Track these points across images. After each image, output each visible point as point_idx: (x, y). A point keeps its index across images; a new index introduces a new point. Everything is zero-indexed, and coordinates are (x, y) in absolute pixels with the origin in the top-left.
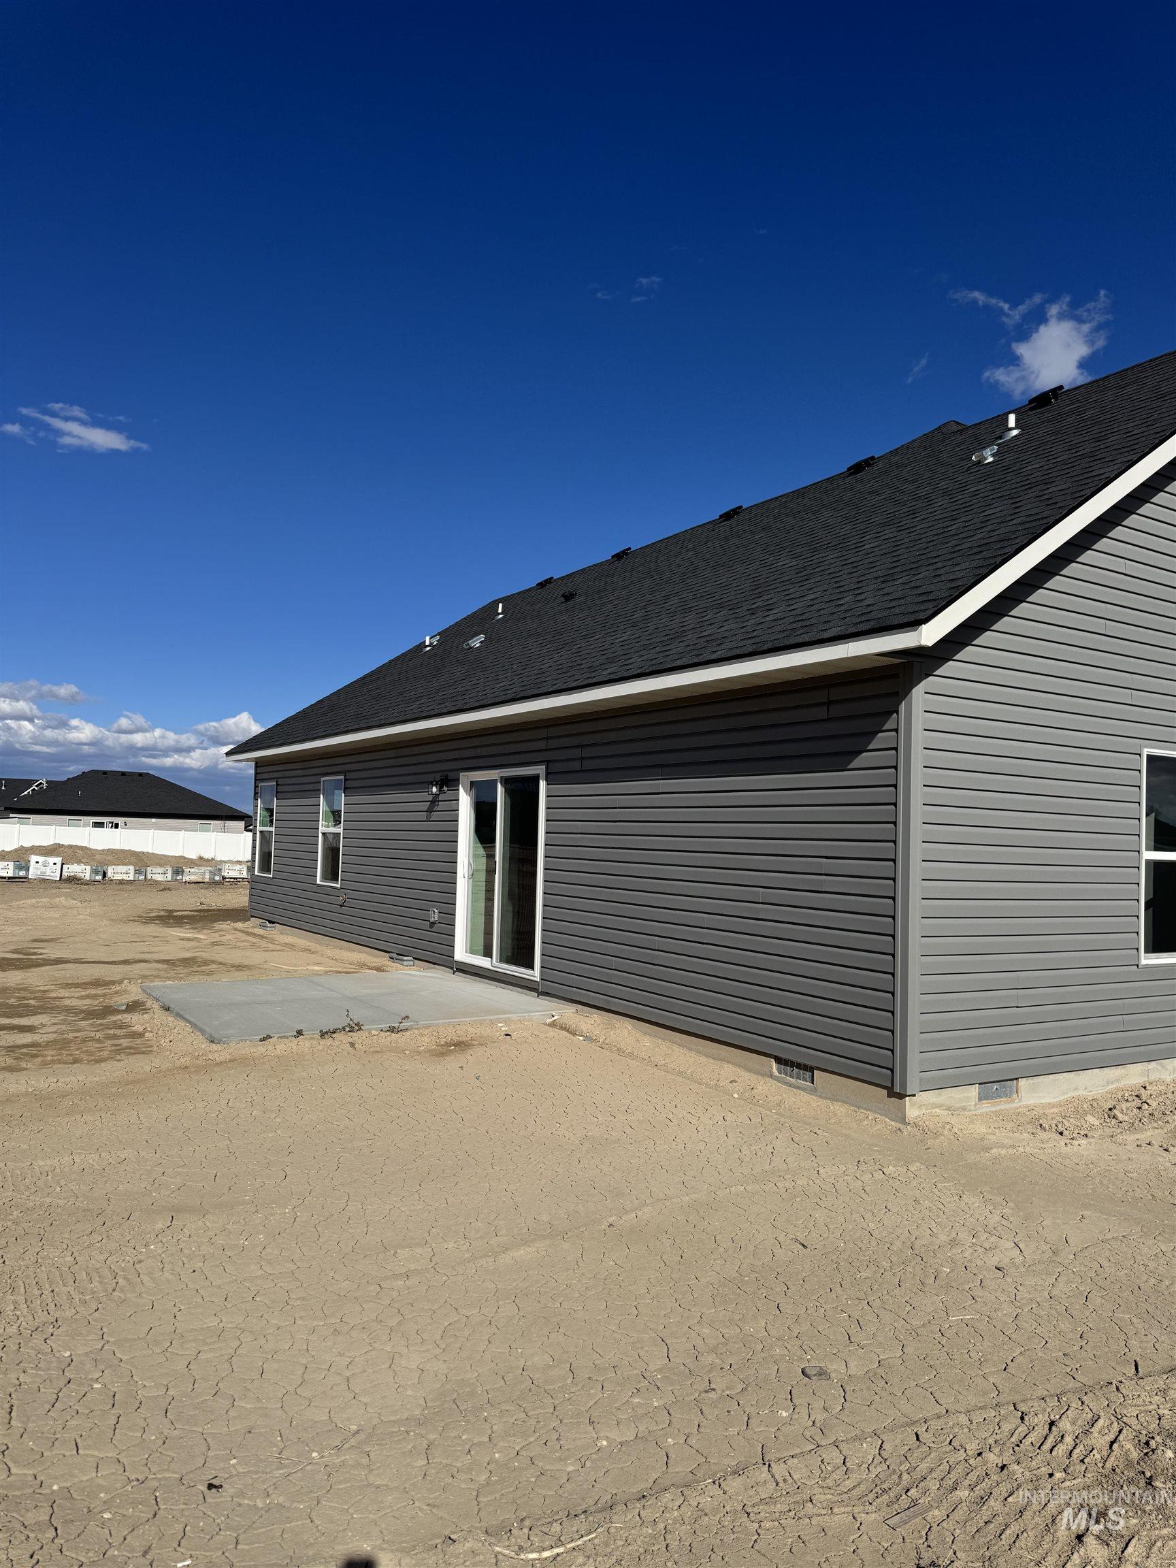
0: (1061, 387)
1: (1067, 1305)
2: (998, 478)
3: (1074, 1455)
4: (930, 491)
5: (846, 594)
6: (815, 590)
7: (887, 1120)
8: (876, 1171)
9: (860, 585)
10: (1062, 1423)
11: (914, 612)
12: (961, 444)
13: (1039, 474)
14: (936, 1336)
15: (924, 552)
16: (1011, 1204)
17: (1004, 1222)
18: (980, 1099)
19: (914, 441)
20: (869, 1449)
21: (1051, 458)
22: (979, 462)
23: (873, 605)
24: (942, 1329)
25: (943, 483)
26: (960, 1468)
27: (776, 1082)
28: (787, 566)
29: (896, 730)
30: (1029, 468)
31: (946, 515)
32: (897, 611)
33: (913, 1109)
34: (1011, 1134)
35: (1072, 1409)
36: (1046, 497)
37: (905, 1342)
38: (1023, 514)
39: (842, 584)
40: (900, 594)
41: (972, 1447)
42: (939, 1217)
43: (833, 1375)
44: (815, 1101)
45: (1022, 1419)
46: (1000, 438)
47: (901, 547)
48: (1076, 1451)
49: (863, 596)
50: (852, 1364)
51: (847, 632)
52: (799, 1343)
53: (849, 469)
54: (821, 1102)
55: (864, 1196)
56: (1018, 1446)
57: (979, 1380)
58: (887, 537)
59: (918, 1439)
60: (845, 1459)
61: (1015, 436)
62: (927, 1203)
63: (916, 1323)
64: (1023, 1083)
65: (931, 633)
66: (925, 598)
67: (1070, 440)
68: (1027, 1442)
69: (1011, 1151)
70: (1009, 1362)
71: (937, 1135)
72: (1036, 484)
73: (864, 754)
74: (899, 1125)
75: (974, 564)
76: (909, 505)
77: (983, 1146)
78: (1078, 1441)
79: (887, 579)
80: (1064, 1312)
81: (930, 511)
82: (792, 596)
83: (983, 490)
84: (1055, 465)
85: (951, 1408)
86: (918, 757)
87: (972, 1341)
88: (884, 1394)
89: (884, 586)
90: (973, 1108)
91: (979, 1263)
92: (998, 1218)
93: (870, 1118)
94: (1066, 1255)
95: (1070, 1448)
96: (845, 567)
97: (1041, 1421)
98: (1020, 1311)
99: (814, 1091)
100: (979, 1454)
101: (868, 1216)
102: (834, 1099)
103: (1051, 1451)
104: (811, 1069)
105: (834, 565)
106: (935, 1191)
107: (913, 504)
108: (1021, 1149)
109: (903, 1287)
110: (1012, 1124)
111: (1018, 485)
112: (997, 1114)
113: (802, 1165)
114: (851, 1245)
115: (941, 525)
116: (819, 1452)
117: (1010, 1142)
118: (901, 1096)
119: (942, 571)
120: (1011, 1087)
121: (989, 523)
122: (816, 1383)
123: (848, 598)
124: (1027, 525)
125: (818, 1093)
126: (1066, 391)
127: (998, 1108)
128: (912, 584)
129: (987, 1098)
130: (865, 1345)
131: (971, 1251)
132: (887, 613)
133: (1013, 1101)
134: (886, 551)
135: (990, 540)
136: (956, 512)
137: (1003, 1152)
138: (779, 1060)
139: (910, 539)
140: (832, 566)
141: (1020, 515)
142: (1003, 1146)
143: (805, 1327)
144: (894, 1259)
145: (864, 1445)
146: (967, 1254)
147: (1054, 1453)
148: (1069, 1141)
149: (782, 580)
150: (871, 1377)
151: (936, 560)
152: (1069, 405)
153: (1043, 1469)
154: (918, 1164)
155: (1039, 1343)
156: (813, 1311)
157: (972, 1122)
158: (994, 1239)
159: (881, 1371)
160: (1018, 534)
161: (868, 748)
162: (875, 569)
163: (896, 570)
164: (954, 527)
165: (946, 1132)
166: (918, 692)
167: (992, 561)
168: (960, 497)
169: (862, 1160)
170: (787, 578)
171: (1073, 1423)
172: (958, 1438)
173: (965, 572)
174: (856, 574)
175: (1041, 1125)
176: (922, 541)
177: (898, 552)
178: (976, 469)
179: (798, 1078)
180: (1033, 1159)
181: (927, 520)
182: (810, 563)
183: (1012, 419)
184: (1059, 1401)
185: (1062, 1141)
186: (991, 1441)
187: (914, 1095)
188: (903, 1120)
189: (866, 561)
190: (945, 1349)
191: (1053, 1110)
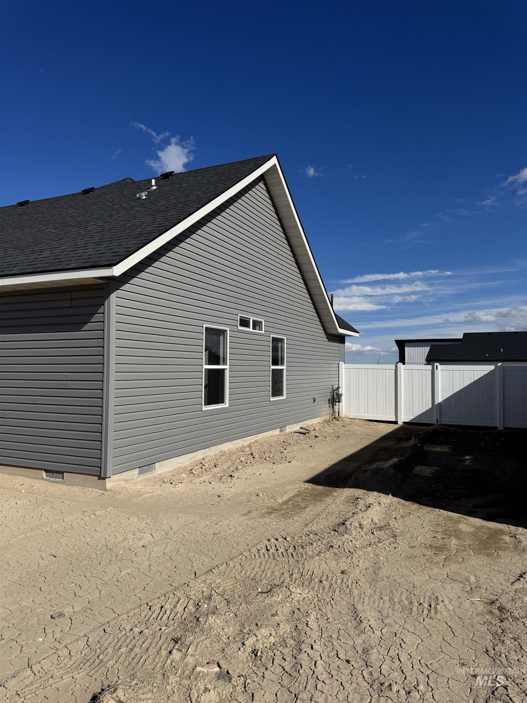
0: (173, 172)
1: (170, 555)
2: (147, 206)
3: (170, 618)
4: (118, 207)
5: (79, 249)
6: (64, 245)
7: (98, 490)
8: (92, 514)
9: (86, 245)
10: (166, 605)
11: (110, 260)
12: (133, 188)
13: (164, 207)
14: (115, 583)
15: (115, 234)
16: (150, 518)
17: (147, 526)
18: (139, 474)
19: (112, 184)
20: (82, 643)
21: (168, 201)
22: (140, 198)
23: (92, 255)
24: (118, 579)
25: (124, 205)
26: (123, 639)
27: (45, 481)
28: (51, 232)
29: (103, 313)
30: (159, 204)
31: (125, 219)
32: (102, 259)
33: (109, 484)
34: (151, 487)
35: (170, 599)
36: (166, 217)
37: (101, 589)
38: (156, 223)
39: (77, 244)
40: (104, 252)
41: (128, 628)
42: (119, 529)
43: (66, 614)
44: (64, 487)
45: (150, 609)
46: (149, 189)
47: (105, 230)
48: (171, 616)
49: (87, 251)
50: (75, 607)
51: (79, 266)
52: (50, 603)
53: (83, 191)
54: (67, 487)
55: (86, 527)
56: (148, 621)
57: (134, 597)
58: (99, 225)
59: (105, 632)
60: (70, 652)
61: (155, 189)
62: (114, 525)
63: (106, 579)
64: (157, 464)
65: (118, 270)
66: (115, 254)
67: (176, 195)
68: (151, 618)
69: (151, 494)
70: (146, 586)
71: (120, 493)
72: (162, 211)
73: (89, 324)
74: (103, 492)
75: (136, 242)
76: (109, 212)
77: (140, 494)
78: (172, 611)
79: (99, 244)
80: (169, 558)
81: (118, 216)
82: (53, 247)
83: (141, 210)
84: (170, 204)
85: (120, 613)
86: (113, 326)
87: (131, 581)
88: (90, 616)
89: (96, 247)
90: (136, 479)
91: (135, 546)
92: (144, 525)
93: (90, 491)
94: (171, 534)
95: (169, 615)
96: (79, 236)
97: (157, 608)
98: (151, 563)
99: (63, 483)
100: (131, 630)
101: (87, 536)
102: (73, 485)
103: (161, 619)
104: (62, 473)
105: (74, 234)
106: (118, 518)
107: (111, 212)
108: (155, 493)
109: (101, 565)
110: (152, 483)
111: (155, 210)
112: (146, 479)
113: (56, 518)
114: (78, 551)
115: (123, 223)
116: (58, 653)
117: (151, 491)
118: (104, 479)
119: (122, 243)
120: (152, 467)
121: (143, 225)
122: (57, 620)
123: (80, 250)
124: (158, 228)
125: (66, 484)
126: (175, 174)
127: (147, 477)
128: (110, 248)
129: (142, 473)
130: (83, 596)
131: (132, 541)
132: (98, 259)
133: (153, 473)
134: (98, 231)
135: (144, 232)
136: (129, 218)
137: (148, 495)
138: (46, 471)
139: (109, 227)
140: (73, 235)
141: (155, 223)
142: (148, 493)
143: (54, 595)
144: (98, 553)
145: (80, 642)
146: (130, 543)
147: (162, 620)
148: (174, 486)
149: (49, 238)
150: (84, 610)
151: (120, 238)
152: (177, 180)
153: (157, 628)
154: (111, 508)
155: (158, 574)
156: (58, 586)
157: (135, 485)
158: (142, 534)
159: (89, 606)
160: (154, 231)
161: (91, 321)
162: (94, 239)
163: (102, 240)
164: (128, 225)
165: (124, 491)
166: (113, 296)
167: (144, 242)
168: (131, 212)
169: (85, 511)
170: (51, 238)
171: (170, 604)
172: (122, 626)
173: (132, 245)
174: (84, 240)
175: (164, 481)
176: (114, 229)
177: (104, 233)
178: (138, 201)
179: (56, 478)
180: (160, 496)
181: (117, 220)
182: (63, 232)
183: (153, 182)
184: (165, 597)
185: (172, 486)
186: (137, 622)
187: (110, 477)
188: (105, 489)
189: (89, 234)
190: (119, 588)
191: (168, 474)
